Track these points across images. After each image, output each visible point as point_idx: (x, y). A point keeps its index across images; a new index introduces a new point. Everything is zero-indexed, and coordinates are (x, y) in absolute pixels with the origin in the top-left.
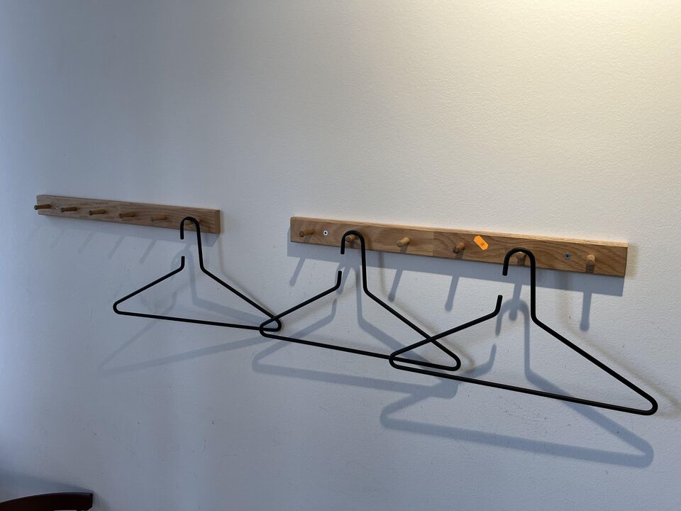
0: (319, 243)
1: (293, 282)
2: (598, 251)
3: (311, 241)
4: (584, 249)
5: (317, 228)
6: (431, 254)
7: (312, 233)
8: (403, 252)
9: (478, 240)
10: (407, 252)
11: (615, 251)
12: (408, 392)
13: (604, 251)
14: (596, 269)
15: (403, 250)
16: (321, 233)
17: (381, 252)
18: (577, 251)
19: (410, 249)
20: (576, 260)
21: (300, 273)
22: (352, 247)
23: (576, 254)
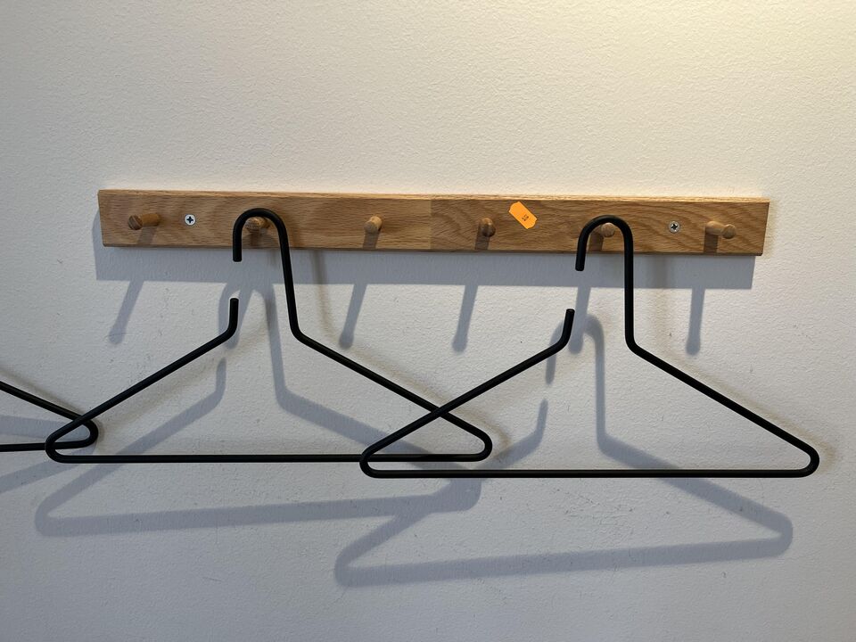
0: (176, 242)
1: (117, 335)
2: (724, 214)
3: (156, 240)
4: (703, 212)
5: (169, 211)
6: (428, 246)
7: (157, 223)
8: (370, 247)
9: (518, 212)
10: (377, 247)
11: (750, 210)
12: (386, 514)
13: (732, 212)
14: (720, 245)
15: (370, 243)
16: (179, 223)
17: (318, 251)
18: (690, 217)
19: (384, 240)
20: (688, 233)
21: (134, 313)
22: (254, 245)
23: (688, 222)
